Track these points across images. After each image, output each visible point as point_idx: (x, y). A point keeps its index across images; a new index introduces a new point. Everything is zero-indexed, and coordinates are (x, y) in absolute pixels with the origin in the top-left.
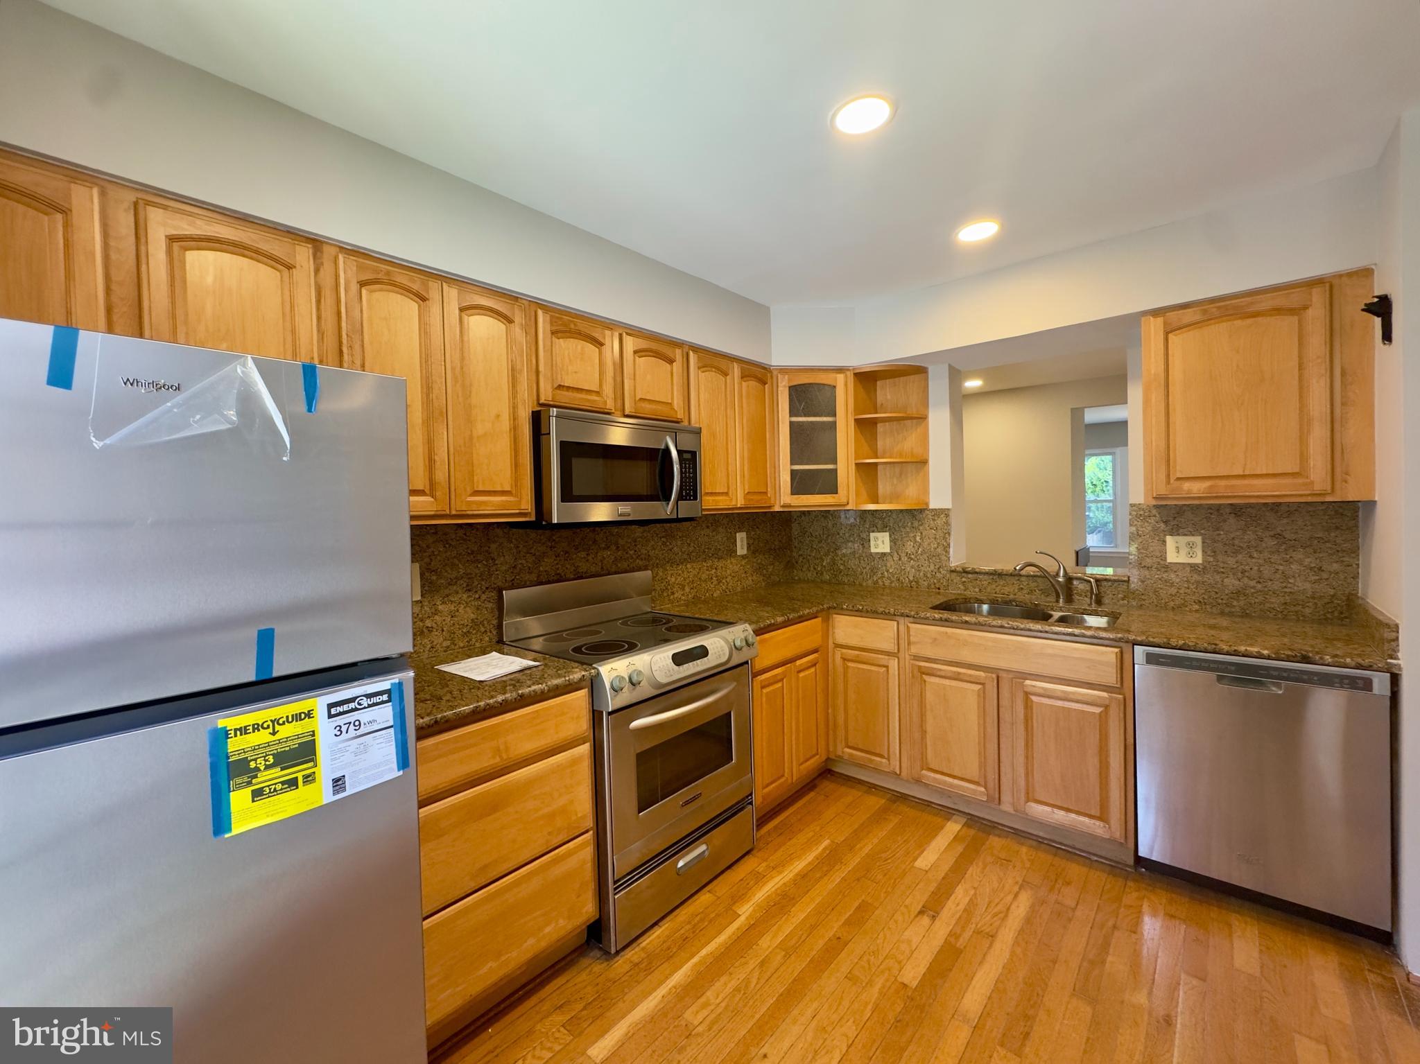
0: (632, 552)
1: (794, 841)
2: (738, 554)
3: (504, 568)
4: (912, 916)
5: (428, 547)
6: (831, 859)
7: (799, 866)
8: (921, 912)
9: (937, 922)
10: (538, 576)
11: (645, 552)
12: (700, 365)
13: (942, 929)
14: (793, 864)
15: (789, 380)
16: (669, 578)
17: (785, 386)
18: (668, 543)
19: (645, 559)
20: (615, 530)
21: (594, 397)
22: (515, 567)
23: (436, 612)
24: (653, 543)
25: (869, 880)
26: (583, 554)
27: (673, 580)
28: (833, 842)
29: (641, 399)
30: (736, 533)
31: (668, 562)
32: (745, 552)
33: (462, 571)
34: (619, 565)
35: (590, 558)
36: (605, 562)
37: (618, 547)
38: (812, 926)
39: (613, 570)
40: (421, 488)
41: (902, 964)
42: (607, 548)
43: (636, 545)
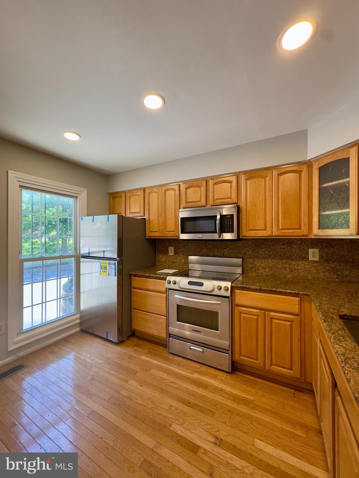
0: (237, 251)
1: (245, 386)
2: (310, 259)
3: (192, 251)
4: (213, 433)
5: (176, 243)
6: (237, 399)
7: (228, 389)
8: (217, 438)
9: (212, 445)
10: (201, 254)
11: (243, 251)
12: (247, 178)
13: (209, 447)
14: (228, 387)
15: (319, 164)
16: (256, 263)
17: (316, 168)
18: (256, 250)
19: (243, 254)
20: (229, 243)
21: (199, 203)
22: (195, 251)
23: (177, 258)
24: (247, 249)
25: (231, 415)
26: (217, 250)
27: (259, 264)
28: (253, 400)
29: (216, 199)
30: (308, 249)
31: (256, 257)
32: (317, 259)
33: (182, 250)
34: (231, 255)
35: (219, 251)
36: (225, 253)
37: (230, 249)
38: (194, 394)
39: (228, 256)
40: (157, 231)
41: (182, 425)
42: (226, 248)
43: (239, 249)
